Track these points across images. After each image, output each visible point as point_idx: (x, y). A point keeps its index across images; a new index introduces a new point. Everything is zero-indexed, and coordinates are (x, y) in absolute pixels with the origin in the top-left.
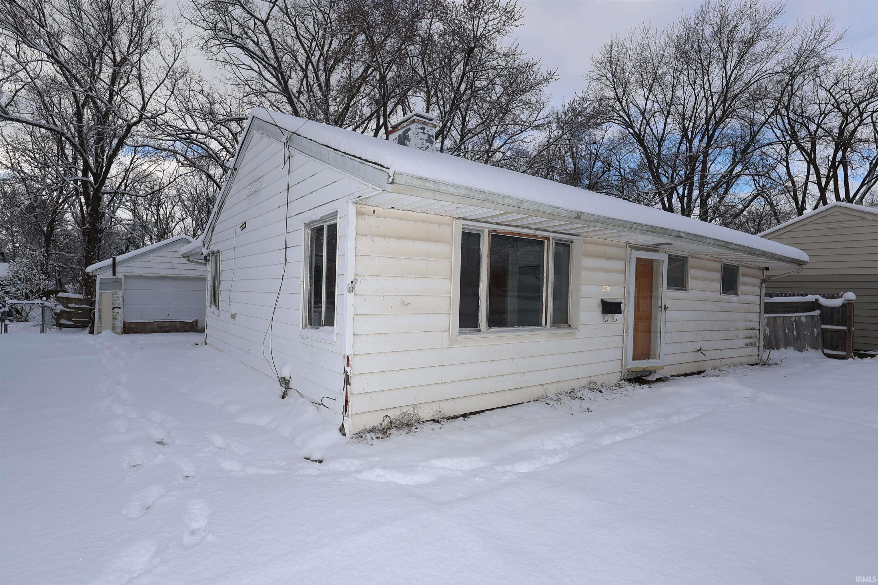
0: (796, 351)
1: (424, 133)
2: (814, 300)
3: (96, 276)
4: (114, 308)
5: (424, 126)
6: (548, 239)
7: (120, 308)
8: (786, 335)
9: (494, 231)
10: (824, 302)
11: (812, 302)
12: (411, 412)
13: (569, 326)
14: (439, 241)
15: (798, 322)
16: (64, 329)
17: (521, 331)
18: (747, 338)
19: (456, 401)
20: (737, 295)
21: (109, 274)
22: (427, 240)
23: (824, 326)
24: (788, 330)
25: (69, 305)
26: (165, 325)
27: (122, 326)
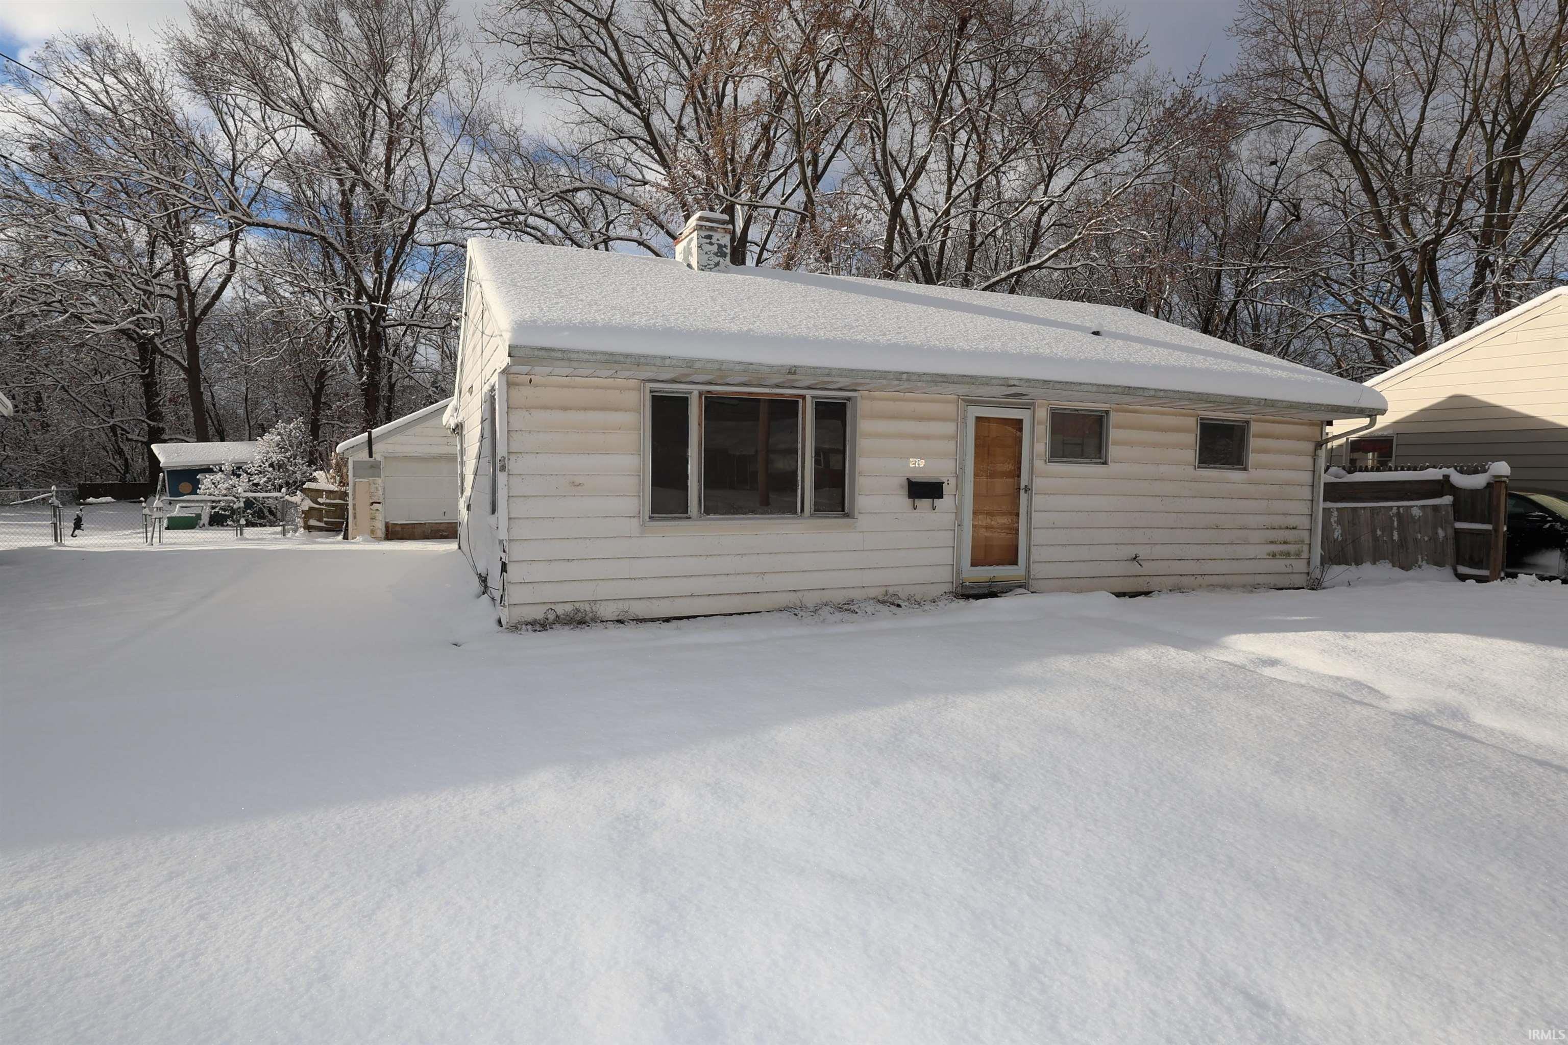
0: (1397, 569)
1: (711, 244)
2: (1441, 478)
3: (347, 459)
4: (372, 504)
5: (711, 233)
6: (803, 397)
7: (379, 503)
8: (1376, 539)
9: (709, 392)
10: (1460, 480)
11: (1438, 481)
12: (588, 609)
13: (847, 516)
14: (621, 410)
15: (1403, 517)
16: (315, 533)
17: (759, 519)
18: (1272, 542)
19: (654, 601)
20: (1245, 469)
21: (364, 455)
22: (603, 409)
23: (1459, 525)
24: (1383, 530)
25: (319, 500)
26: (442, 527)
27: (384, 529)
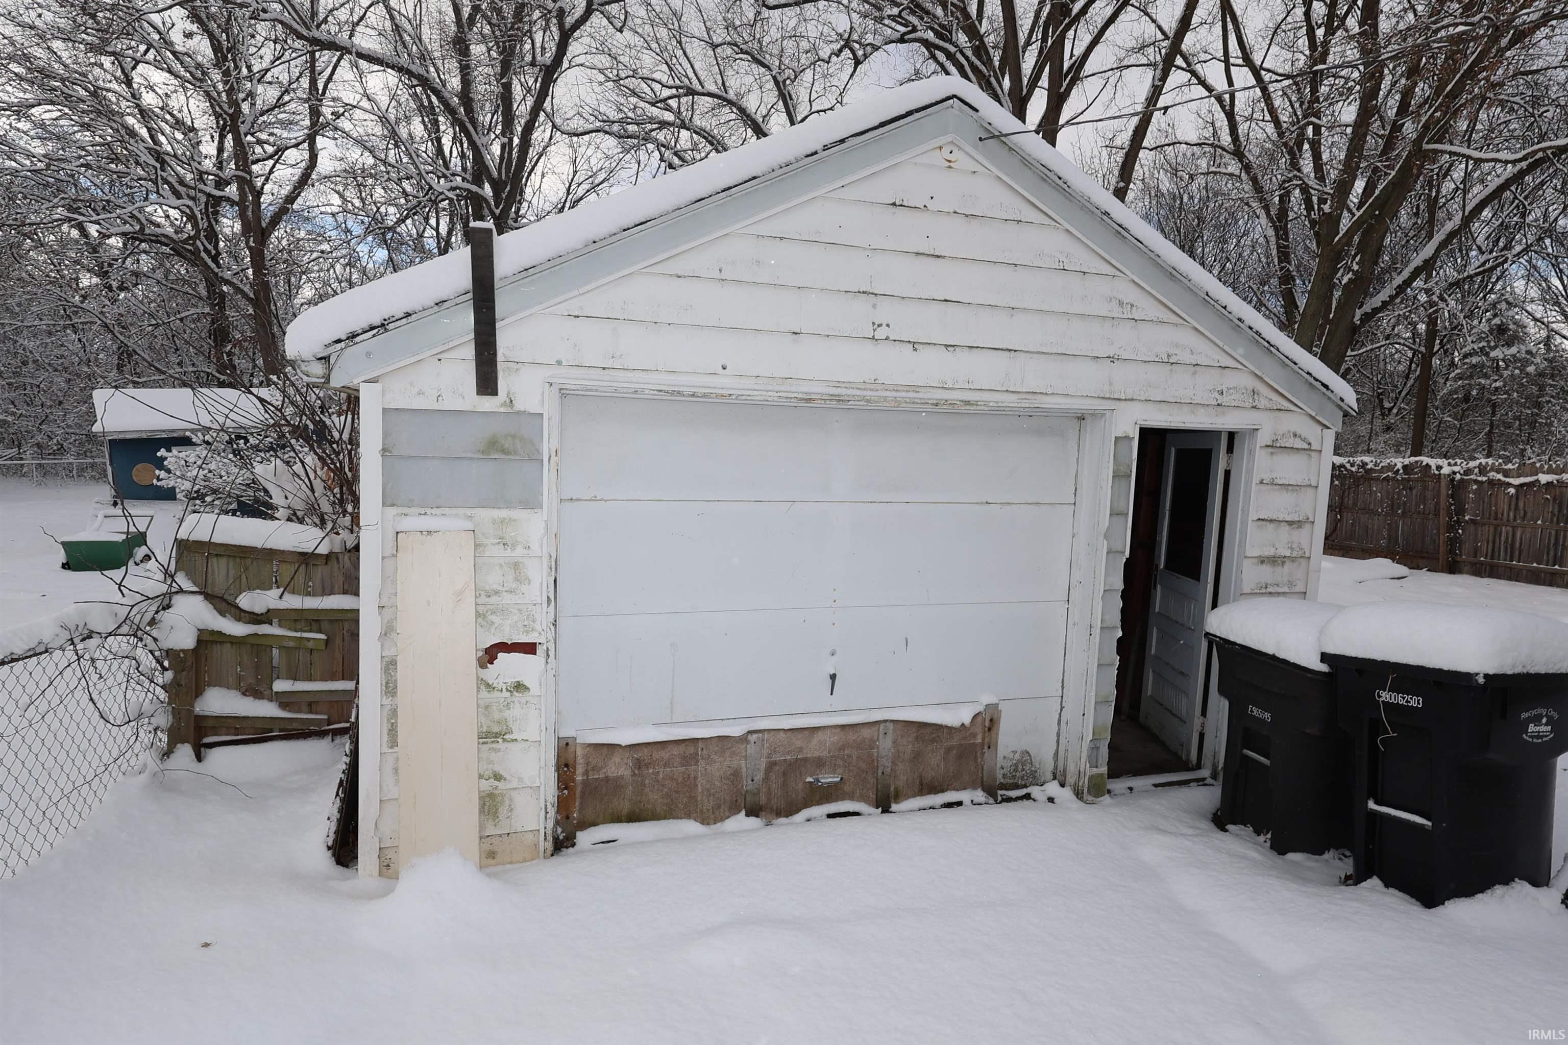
3: (352, 402)
4: (491, 654)
7: (530, 648)
26: (814, 748)
27: (549, 789)
